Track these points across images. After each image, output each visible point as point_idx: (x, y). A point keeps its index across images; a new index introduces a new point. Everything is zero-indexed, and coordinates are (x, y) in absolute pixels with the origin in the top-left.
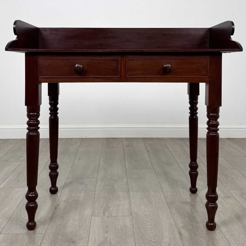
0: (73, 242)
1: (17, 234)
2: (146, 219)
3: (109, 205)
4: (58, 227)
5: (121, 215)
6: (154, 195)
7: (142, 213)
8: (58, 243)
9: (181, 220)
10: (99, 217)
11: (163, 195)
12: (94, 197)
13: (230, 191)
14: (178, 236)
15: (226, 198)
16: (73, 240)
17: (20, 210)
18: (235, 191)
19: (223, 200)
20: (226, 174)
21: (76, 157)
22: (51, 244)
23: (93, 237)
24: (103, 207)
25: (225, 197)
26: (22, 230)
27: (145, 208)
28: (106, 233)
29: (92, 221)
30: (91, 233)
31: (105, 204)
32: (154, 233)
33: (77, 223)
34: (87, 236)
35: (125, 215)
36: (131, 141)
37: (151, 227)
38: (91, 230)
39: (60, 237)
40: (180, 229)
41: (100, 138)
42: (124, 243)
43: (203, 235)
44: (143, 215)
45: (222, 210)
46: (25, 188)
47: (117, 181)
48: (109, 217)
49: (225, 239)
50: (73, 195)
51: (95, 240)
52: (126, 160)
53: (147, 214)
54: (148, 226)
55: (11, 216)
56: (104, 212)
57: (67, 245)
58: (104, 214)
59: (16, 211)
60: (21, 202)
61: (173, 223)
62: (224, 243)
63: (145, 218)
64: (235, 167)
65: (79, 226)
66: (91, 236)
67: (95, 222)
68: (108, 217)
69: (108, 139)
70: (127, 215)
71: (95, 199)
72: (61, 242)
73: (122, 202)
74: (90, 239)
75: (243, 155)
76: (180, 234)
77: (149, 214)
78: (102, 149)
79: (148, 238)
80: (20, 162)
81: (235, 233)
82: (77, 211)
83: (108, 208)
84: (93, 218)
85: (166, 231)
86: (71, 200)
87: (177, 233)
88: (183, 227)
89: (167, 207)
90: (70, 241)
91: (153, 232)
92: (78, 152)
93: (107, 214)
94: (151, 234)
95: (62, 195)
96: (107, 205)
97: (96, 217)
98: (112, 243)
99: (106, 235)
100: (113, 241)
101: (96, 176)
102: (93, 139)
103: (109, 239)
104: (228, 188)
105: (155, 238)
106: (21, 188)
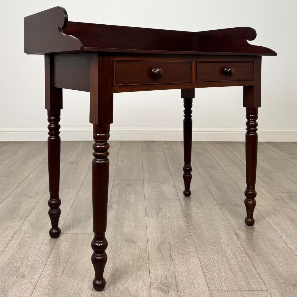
0: (133, 242)
1: (76, 234)
2: (200, 221)
3: (161, 207)
4: (115, 227)
5: (175, 216)
6: (204, 197)
7: (195, 214)
8: (118, 242)
9: (235, 222)
10: (153, 218)
11: (212, 198)
12: (144, 198)
13: (278, 193)
14: (235, 237)
15: (276, 200)
16: (132, 240)
17: (75, 211)
18: (283, 193)
19: (273, 202)
20: (272, 177)
21: (118, 160)
22: (112, 243)
23: (151, 237)
24: (156, 208)
25: (274, 199)
26: (80, 230)
27: (197, 210)
28: (164, 233)
29: (148, 222)
30: (149, 234)
31: (157, 206)
32: (211, 234)
33: (133, 224)
34: (146, 236)
35: (178, 216)
36: (170, 144)
37: (207, 228)
38: (148, 230)
39: (118, 237)
40: (236, 231)
41: (139, 141)
42: (183, 243)
43: (259, 236)
44: (196, 216)
45: (274, 212)
46: (74, 189)
47: (164, 183)
48: (164, 218)
49: (282, 240)
50: (123, 196)
51: (154, 240)
52: (168, 163)
53: (201, 215)
54: (204, 227)
55: (66, 216)
56: (157, 214)
57: (127, 244)
58: (158, 215)
59: (70, 212)
60: (74, 203)
61: (228, 225)
62: (281, 243)
63: (199, 219)
64: (279, 170)
65: (136, 226)
66: (149, 237)
67: (150, 223)
68: (162, 218)
69: (147, 142)
70: (181, 216)
71: (146, 201)
72: (121, 242)
73: (173, 204)
74: (149, 239)
75: (285, 159)
76: (237, 235)
77: (202, 216)
78: (143, 152)
79: (205, 238)
80: (64, 164)
81: (291, 234)
82: (131, 212)
83: (160, 209)
84: (147, 218)
85: (223, 232)
86: (123, 201)
87: (233, 234)
88: (238, 228)
89: (218, 209)
90: (130, 241)
91: (209, 232)
92: (119, 154)
93: (160, 215)
94: (208, 235)
95: (112, 196)
96: (159, 206)
97: (151, 218)
98: (172, 242)
99: (164, 236)
100: (172, 241)
101: (142, 178)
102: (132, 142)
103: (167, 239)
104: (276, 191)
105: (213, 238)
106: (71, 189)
